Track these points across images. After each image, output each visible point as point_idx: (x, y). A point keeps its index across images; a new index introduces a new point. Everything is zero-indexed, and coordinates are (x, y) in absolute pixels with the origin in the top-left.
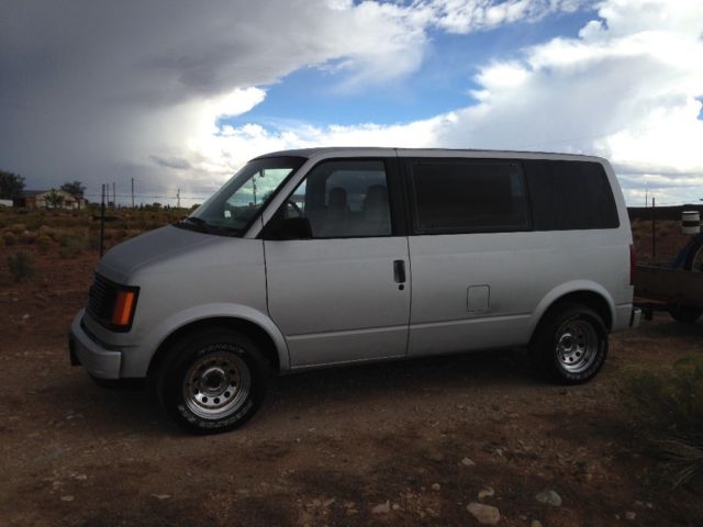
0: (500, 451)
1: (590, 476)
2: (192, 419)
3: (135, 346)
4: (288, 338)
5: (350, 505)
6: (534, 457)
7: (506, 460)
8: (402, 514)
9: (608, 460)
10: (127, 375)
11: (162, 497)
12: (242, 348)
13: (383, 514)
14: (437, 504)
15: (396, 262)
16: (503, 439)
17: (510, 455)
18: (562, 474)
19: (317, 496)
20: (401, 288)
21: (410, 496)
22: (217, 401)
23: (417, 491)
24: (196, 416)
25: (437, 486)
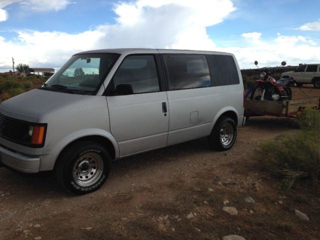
0: (220, 183)
1: (258, 189)
2: (78, 188)
3: (47, 154)
4: (119, 143)
5: (177, 217)
6: (234, 184)
7: (224, 187)
8: (200, 217)
9: (260, 181)
10: (43, 169)
11: (89, 228)
12: (100, 150)
13: (192, 218)
14: (210, 210)
15: (163, 103)
16: (217, 177)
17: (225, 185)
18: (248, 189)
19: (160, 215)
20: (165, 115)
21: (198, 208)
22: (87, 177)
23: (200, 206)
24: (79, 186)
25: (205, 202)
